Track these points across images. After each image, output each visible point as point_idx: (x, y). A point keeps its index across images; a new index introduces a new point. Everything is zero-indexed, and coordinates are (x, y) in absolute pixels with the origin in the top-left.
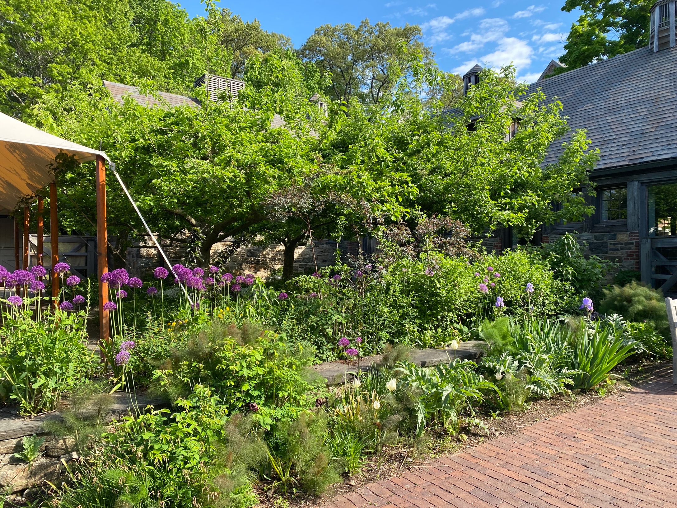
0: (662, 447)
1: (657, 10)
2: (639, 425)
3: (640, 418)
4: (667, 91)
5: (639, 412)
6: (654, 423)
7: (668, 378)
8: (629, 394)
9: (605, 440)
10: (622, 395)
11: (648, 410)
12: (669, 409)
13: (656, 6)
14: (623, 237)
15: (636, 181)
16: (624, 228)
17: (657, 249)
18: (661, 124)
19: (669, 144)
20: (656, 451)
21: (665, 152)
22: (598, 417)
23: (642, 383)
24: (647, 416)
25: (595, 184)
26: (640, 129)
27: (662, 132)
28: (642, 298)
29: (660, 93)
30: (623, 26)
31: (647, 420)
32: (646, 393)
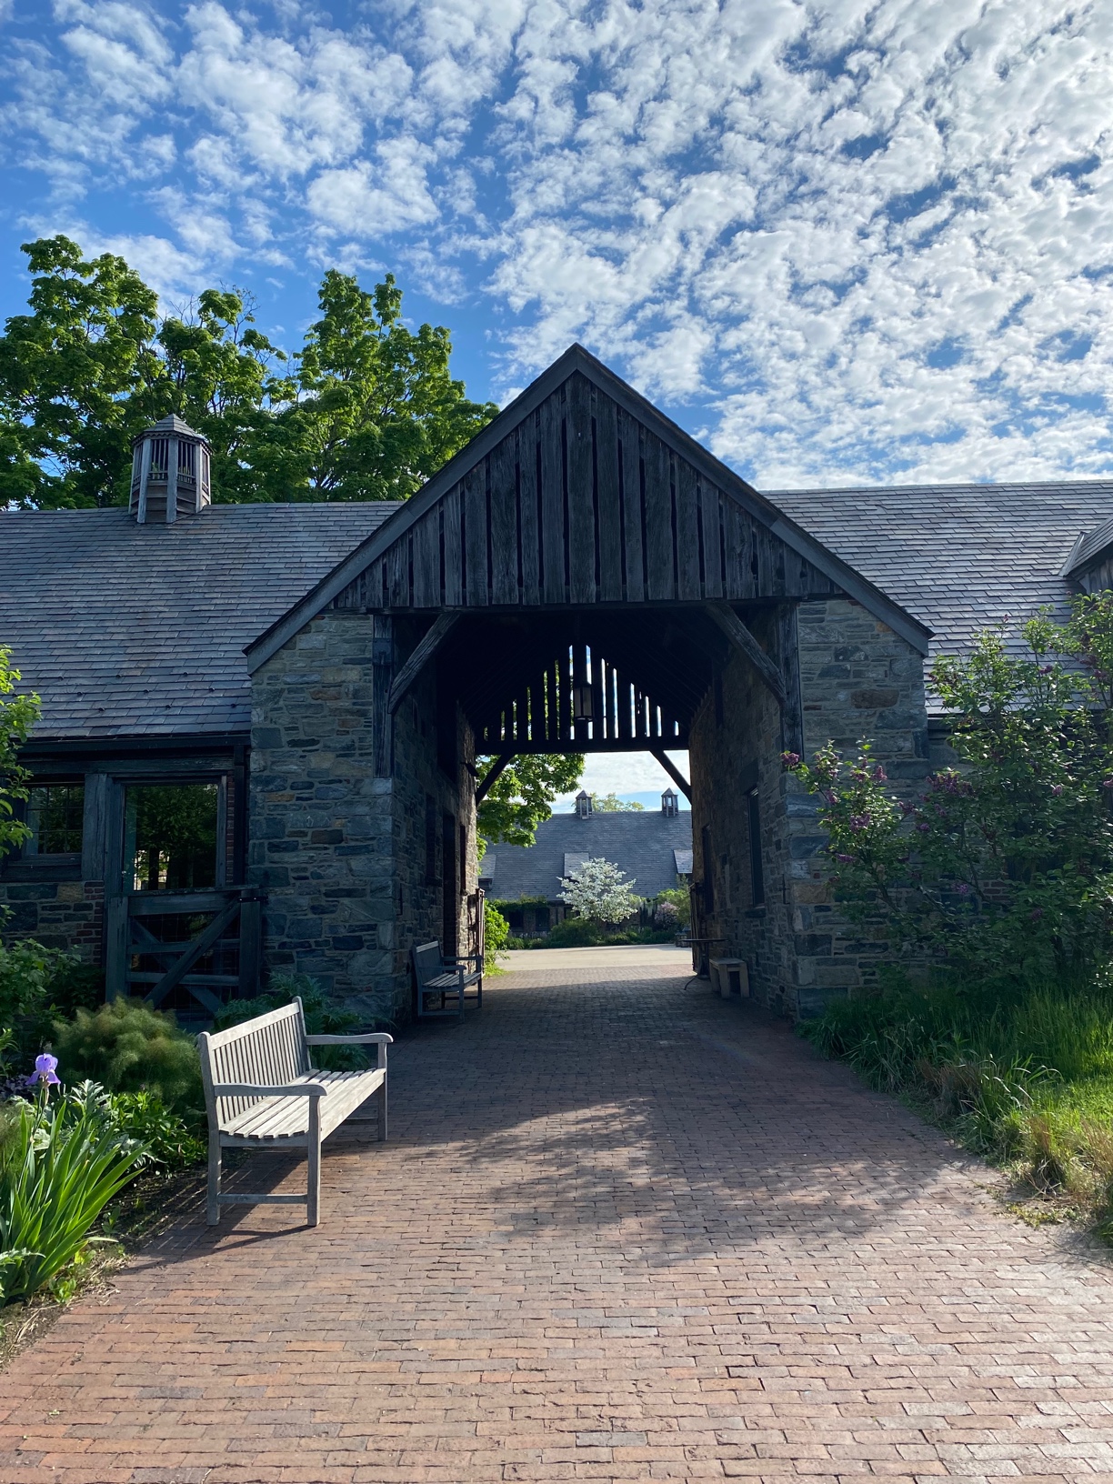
0: (224, 1403)
1: (147, 445)
2: (161, 1359)
3: (162, 1338)
4: (162, 603)
5: (157, 1322)
6: (192, 1342)
7: (193, 1212)
8: (124, 1278)
9: (98, 1432)
10: (109, 1284)
11: (173, 1309)
12: (213, 1294)
13: (144, 438)
14: (71, 893)
15: (103, 773)
16: (73, 871)
17: (142, 919)
18: (152, 665)
19: (168, 707)
20: (214, 1418)
21: (161, 720)
22: (67, 1365)
23: (146, 1240)
24: (174, 1327)
25: (28, 773)
26: (111, 666)
27: (153, 680)
28: (139, 1035)
29: (151, 603)
30: (74, 456)
31: (177, 1336)
32: (158, 1263)
